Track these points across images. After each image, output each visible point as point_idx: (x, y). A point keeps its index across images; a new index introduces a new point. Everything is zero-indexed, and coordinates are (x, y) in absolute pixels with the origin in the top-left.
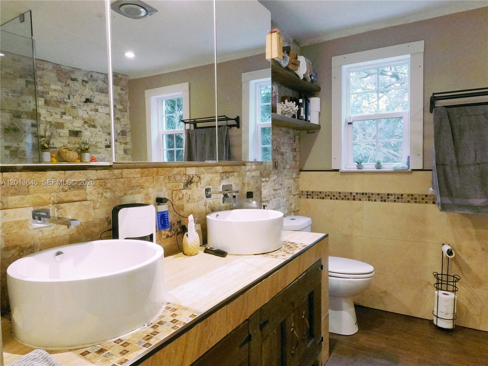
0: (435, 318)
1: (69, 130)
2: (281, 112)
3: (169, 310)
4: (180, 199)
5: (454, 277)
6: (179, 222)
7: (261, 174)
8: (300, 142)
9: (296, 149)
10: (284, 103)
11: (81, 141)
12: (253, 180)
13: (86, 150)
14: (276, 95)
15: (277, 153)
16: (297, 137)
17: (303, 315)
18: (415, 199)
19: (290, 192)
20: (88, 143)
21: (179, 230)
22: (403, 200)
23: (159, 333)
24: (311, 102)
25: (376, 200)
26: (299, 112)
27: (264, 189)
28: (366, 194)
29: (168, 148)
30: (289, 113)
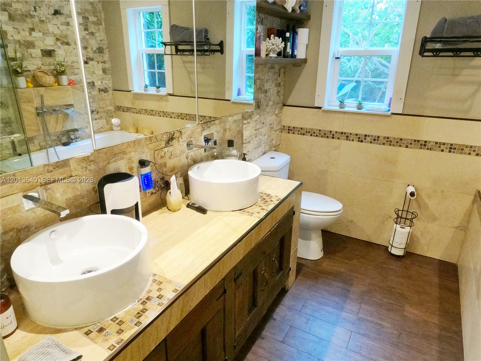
0: (390, 247)
1: (41, 50)
2: (266, 50)
3: (155, 284)
4: (162, 157)
5: (412, 213)
6: (162, 179)
7: (243, 116)
8: (285, 76)
9: (280, 84)
10: (270, 39)
11: (56, 62)
12: (235, 124)
13: (63, 73)
14: (260, 36)
15: (260, 92)
16: (282, 70)
17: (274, 257)
18: (391, 141)
19: (272, 128)
20: (64, 65)
21: (163, 186)
22: (379, 142)
23: (147, 310)
24: (299, 33)
25: (354, 140)
26: (285, 48)
27: (246, 130)
28: (345, 133)
29: (149, 69)
30: (274, 51)
